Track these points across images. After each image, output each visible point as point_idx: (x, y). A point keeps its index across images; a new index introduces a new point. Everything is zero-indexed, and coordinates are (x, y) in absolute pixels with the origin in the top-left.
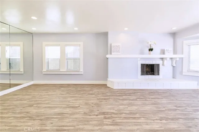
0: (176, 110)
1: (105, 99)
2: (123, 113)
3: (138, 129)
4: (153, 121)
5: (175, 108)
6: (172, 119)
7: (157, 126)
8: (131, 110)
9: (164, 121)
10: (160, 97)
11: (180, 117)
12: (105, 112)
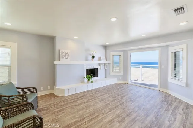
0: (114, 100)
1: (61, 111)
2: (85, 117)
3: (102, 126)
4: (107, 114)
5: (113, 99)
6: (115, 108)
7: (111, 117)
8: (90, 112)
9: (113, 111)
10: (103, 94)
11: (118, 104)
12: (69, 125)
